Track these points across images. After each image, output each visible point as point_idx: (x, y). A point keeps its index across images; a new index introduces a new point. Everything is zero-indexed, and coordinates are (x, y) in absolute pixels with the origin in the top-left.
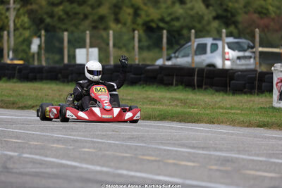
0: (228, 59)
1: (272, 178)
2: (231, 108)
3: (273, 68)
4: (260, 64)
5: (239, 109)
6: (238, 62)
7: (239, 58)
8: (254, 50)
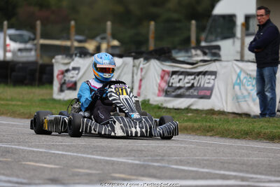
0: (10, 51)
1: (51, 169)
2: (12, 100)
3: (54, 61)
4: (41, 57)
5: (19, 100)
6: (19, 54)
7: (20, 50)
8: (35, 42)
